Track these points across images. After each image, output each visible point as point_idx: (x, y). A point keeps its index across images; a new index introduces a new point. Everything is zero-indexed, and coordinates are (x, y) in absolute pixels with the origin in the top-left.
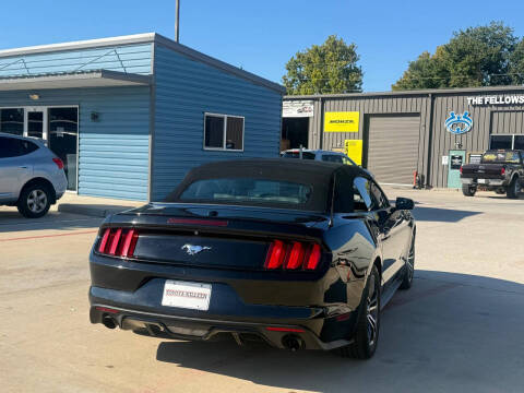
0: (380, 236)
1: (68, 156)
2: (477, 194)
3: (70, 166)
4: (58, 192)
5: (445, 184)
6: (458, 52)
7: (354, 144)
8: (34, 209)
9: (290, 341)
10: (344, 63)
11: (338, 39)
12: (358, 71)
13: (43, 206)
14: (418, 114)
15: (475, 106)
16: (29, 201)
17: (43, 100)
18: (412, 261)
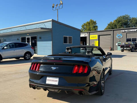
0: (104, 63)
1: (35, 46)
2: (124, 51)
3: (36, 49)
4: (32, 54)
5: (117, 49)
6: (118, 21)
7: (96, 42)
8: (27, 58)
9: (81, 93)
10: (94, 25)
11: (92, 20)
12: (97, 26)
13: (29, 57)
14: (110, 35)
15: (123, 32)
16: (26, 57)
17: (30, 35)
18: (112, 68)
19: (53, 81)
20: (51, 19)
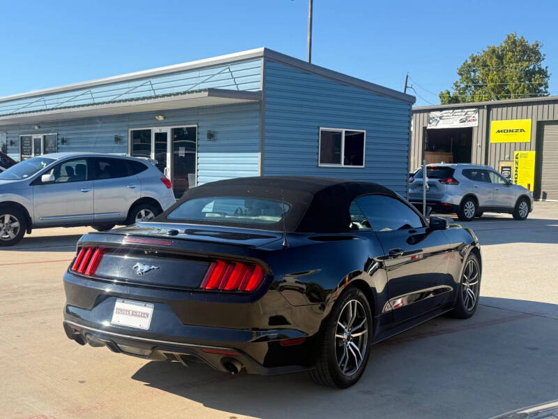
1: (189, 175)
7: (525, 156)
10: (526, 64)
11: (518, 37)
12: (543, 73)
17: (166, 121)
19: (134, 314)
20: (262, 49)
